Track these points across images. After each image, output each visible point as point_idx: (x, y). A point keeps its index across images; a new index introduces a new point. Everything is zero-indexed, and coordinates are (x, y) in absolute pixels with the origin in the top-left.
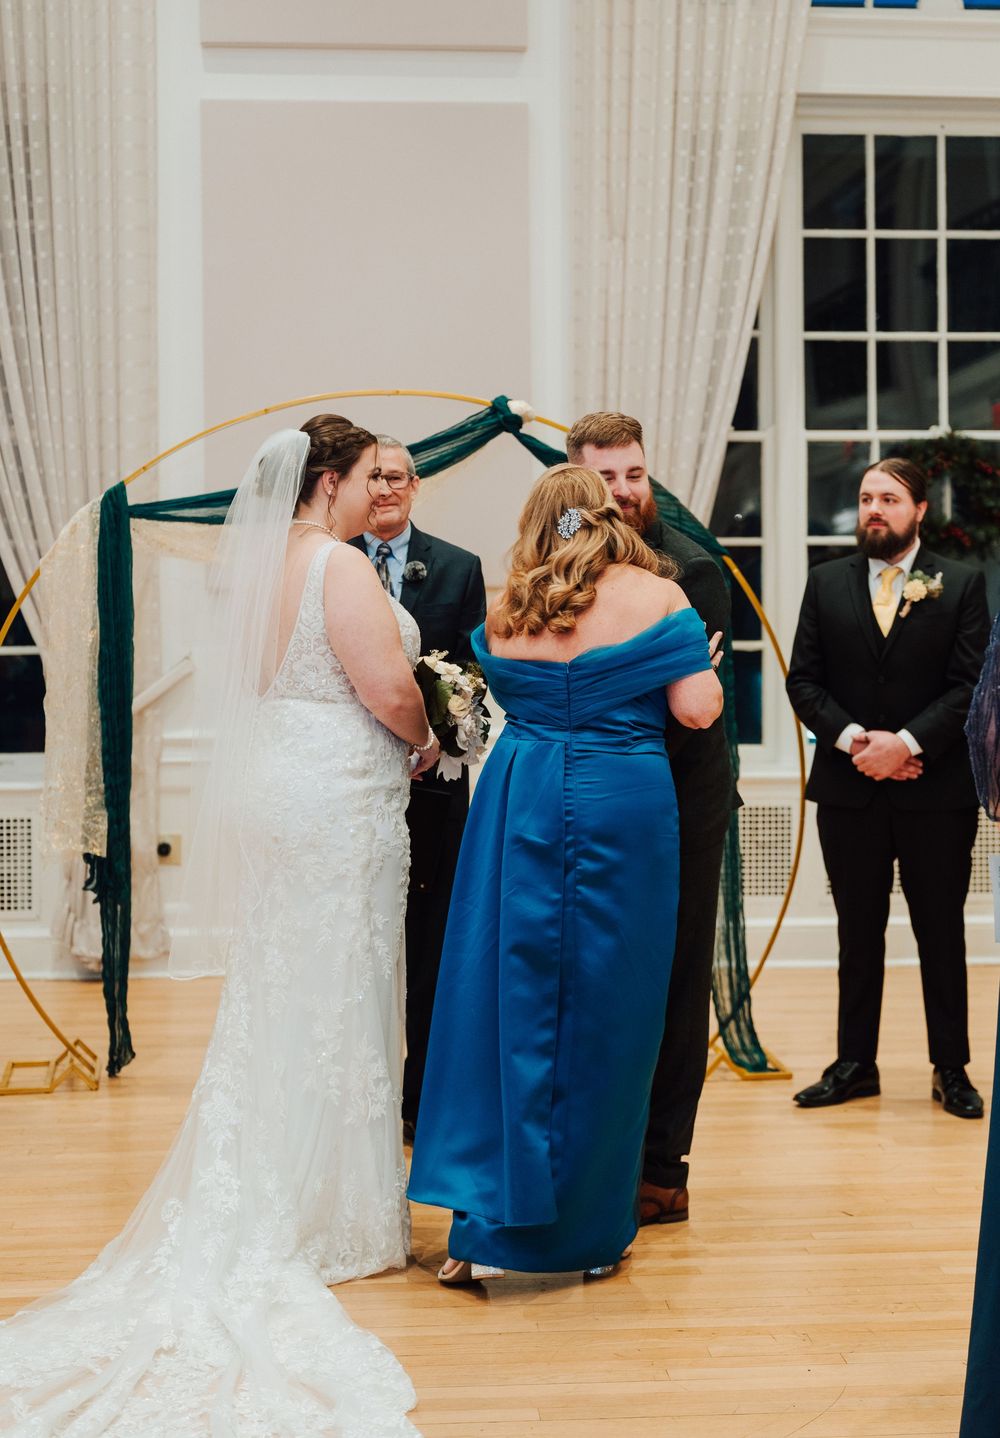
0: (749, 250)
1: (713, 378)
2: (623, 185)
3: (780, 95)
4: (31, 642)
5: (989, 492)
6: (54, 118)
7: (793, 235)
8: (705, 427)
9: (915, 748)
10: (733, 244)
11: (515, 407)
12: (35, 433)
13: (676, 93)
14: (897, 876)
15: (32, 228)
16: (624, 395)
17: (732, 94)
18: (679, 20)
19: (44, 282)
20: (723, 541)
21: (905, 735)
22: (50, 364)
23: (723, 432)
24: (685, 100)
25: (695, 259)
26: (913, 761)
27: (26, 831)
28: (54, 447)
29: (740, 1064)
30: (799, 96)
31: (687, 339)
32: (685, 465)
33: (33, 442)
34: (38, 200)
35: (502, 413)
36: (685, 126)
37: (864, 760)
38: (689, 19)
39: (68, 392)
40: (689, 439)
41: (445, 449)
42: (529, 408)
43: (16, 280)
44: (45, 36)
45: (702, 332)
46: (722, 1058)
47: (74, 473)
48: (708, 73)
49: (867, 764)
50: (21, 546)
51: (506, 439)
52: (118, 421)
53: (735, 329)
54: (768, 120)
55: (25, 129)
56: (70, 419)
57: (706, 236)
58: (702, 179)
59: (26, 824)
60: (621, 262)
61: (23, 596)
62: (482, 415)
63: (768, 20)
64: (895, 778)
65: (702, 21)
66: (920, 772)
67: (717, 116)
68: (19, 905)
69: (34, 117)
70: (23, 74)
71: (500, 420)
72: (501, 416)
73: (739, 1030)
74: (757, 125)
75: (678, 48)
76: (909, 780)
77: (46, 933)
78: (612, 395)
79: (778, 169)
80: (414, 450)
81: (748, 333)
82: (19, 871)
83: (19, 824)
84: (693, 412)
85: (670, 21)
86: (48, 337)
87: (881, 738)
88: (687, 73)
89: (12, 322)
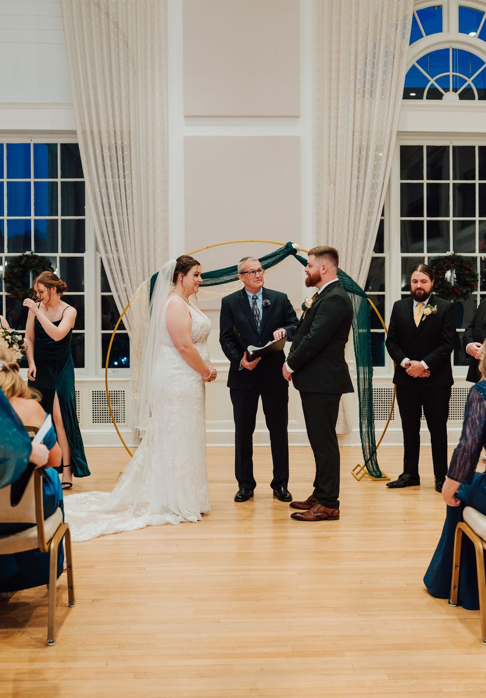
0: (380, 188)
1: (366, 234)
2: (334, 165)
3: (391, 132)
4: (125, 329)
5: (467, 276)
6: (132, 143)
7: (397, 182)
8: (363, 252)
9: (426, 367)
10: (374, 186)
11: (294, 246)
12: (126, 254)
13: (353, 132)
14: (423, 411)
15: (125, 182)
16: (335, 240)
17: (374, 132)
18: (355, 106)
19: (129, 201)
20: (368, 293)
21: (423, 363)
22: (131, 230)
23: (370, 254)
24: (357, 134)
25: (360, 191)
26: (427, 371)
27: (123, 395)
28: (132, 259)
29: (372, 475)
30: (398, 132)
31: (357, 220)
32: (357, 266)
33: (125, 258)
34: (127, 172)
35: (290, 248)
36: (357, 144)
37: (409, 371)
38: (358, 106)
39: (137, 240)
40: (358, 256)
41: (270, 260)
42: (299, 246)
43: (119, 201)
44: (129, 114)
45: (362, 218)
46: (366, 473)
47: (139, 269)
48: (365, 124)
49: (411, 372)
50: (121, 295)
51: (291, 257)
52: (155, 250)
53: (375, 217)
54: (387, 141)
55: (122, 147)
56: (138, 250)
57: (364, 183)
58: (363, 163)
59: (123, 393)
60: (334, 193)
61: (123, 315)
62: (283, 249)
63: (387, 105)
64: (421, 376)
65: (363, 106)
66: (430, 375)
67: (368, 140)
68: (120, 421)
69: (126, 143)
70: (122, 127)
71: (289, 250)
72: (289, 249)
73: (372, 464)
74: (383, 143)
75: (354, 116)
76: (426, 377)
77: (130, 431)
78: (330, 241)
79: (390, 159)
80: (261, 260)
81: (380, 217)
82: (120, 409)
83: (120, 393)
84: (359, 247)
85: (351, 106)
86: (130, 221)
87: (415, 363)
88: (357, 125)
89: (118, 216)
